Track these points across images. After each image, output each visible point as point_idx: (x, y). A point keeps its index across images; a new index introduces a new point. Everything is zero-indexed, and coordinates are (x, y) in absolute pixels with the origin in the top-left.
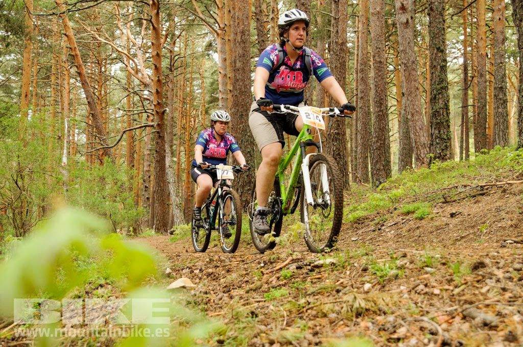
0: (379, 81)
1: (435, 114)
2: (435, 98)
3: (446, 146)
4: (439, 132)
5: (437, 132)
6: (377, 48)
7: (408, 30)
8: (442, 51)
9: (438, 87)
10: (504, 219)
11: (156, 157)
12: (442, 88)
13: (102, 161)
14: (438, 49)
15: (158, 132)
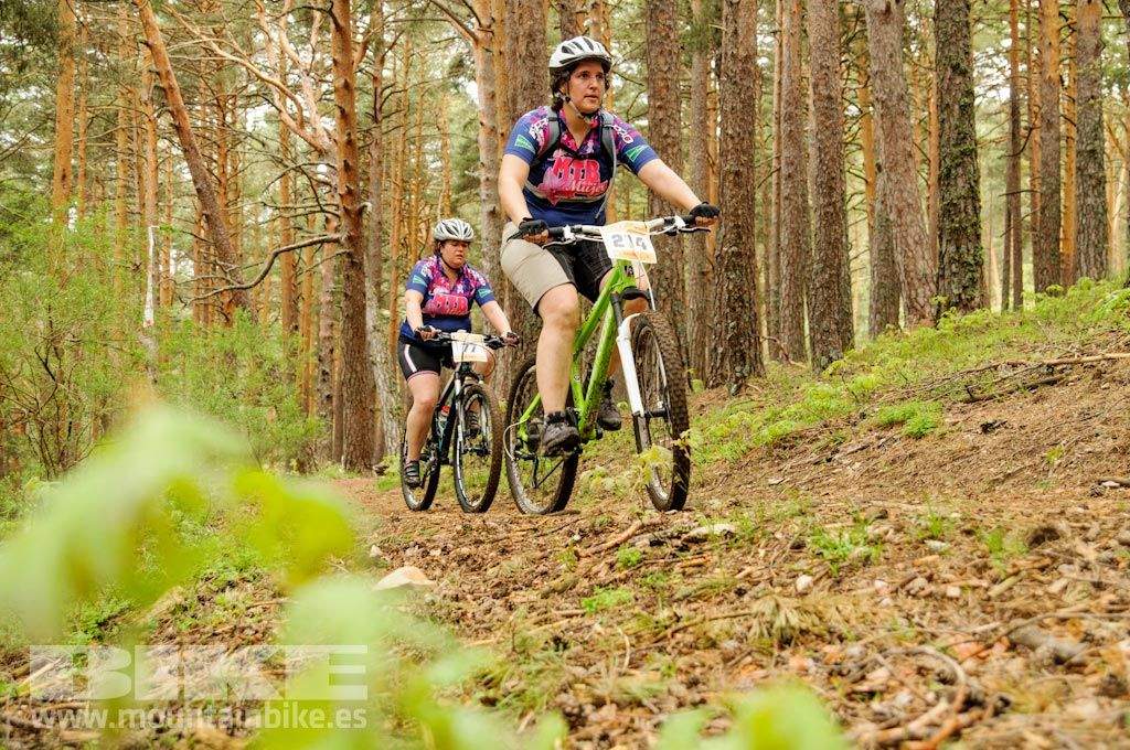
0: (828, 138)
1: (949, 210)
2: (948, 176)
3: (972, 279)
4: (958, 248)
5: (952, 248)
6: (822, 67)
7: (889, 28)
8: (964, 73)
9: (956, 151)
10: (1097, 435)
12: (962, 153)
13: (229, 317)
14: (955, 68)
15: (349, 255)
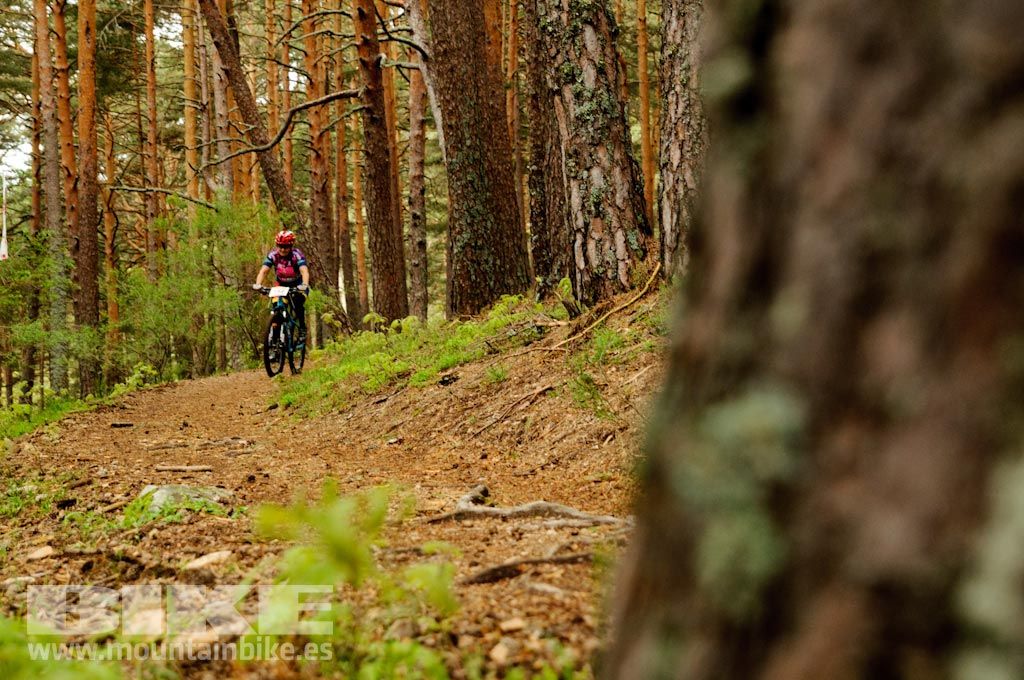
11: (367, 169)
15: (368, 110)
